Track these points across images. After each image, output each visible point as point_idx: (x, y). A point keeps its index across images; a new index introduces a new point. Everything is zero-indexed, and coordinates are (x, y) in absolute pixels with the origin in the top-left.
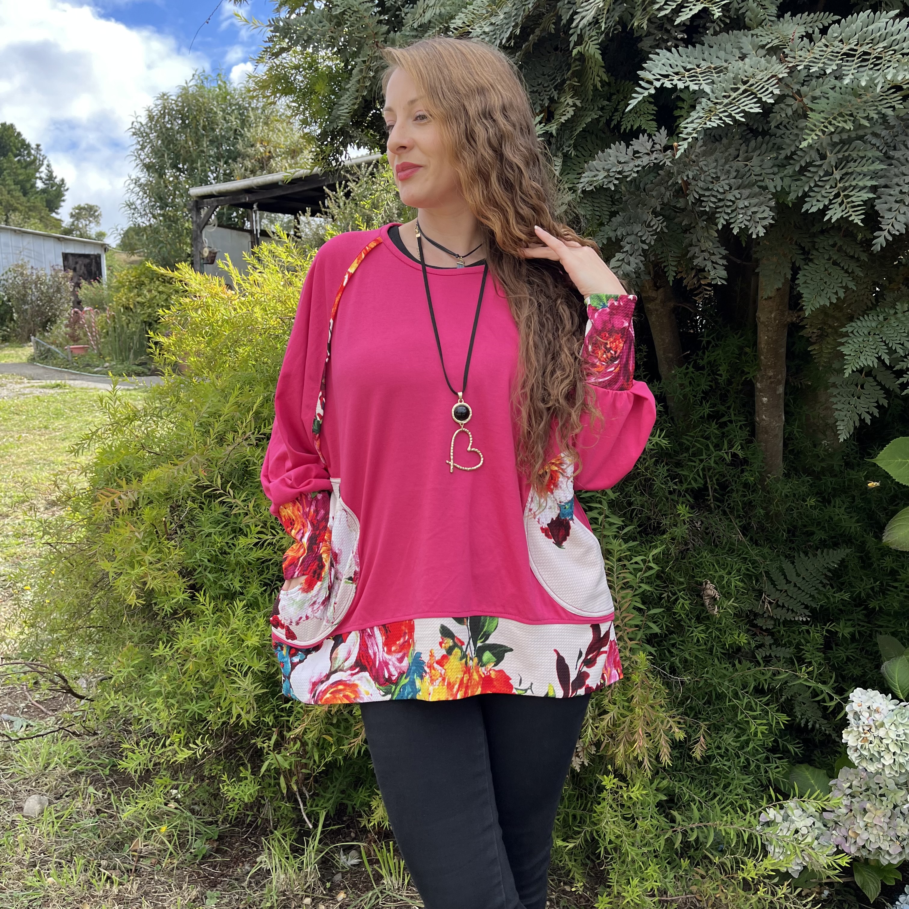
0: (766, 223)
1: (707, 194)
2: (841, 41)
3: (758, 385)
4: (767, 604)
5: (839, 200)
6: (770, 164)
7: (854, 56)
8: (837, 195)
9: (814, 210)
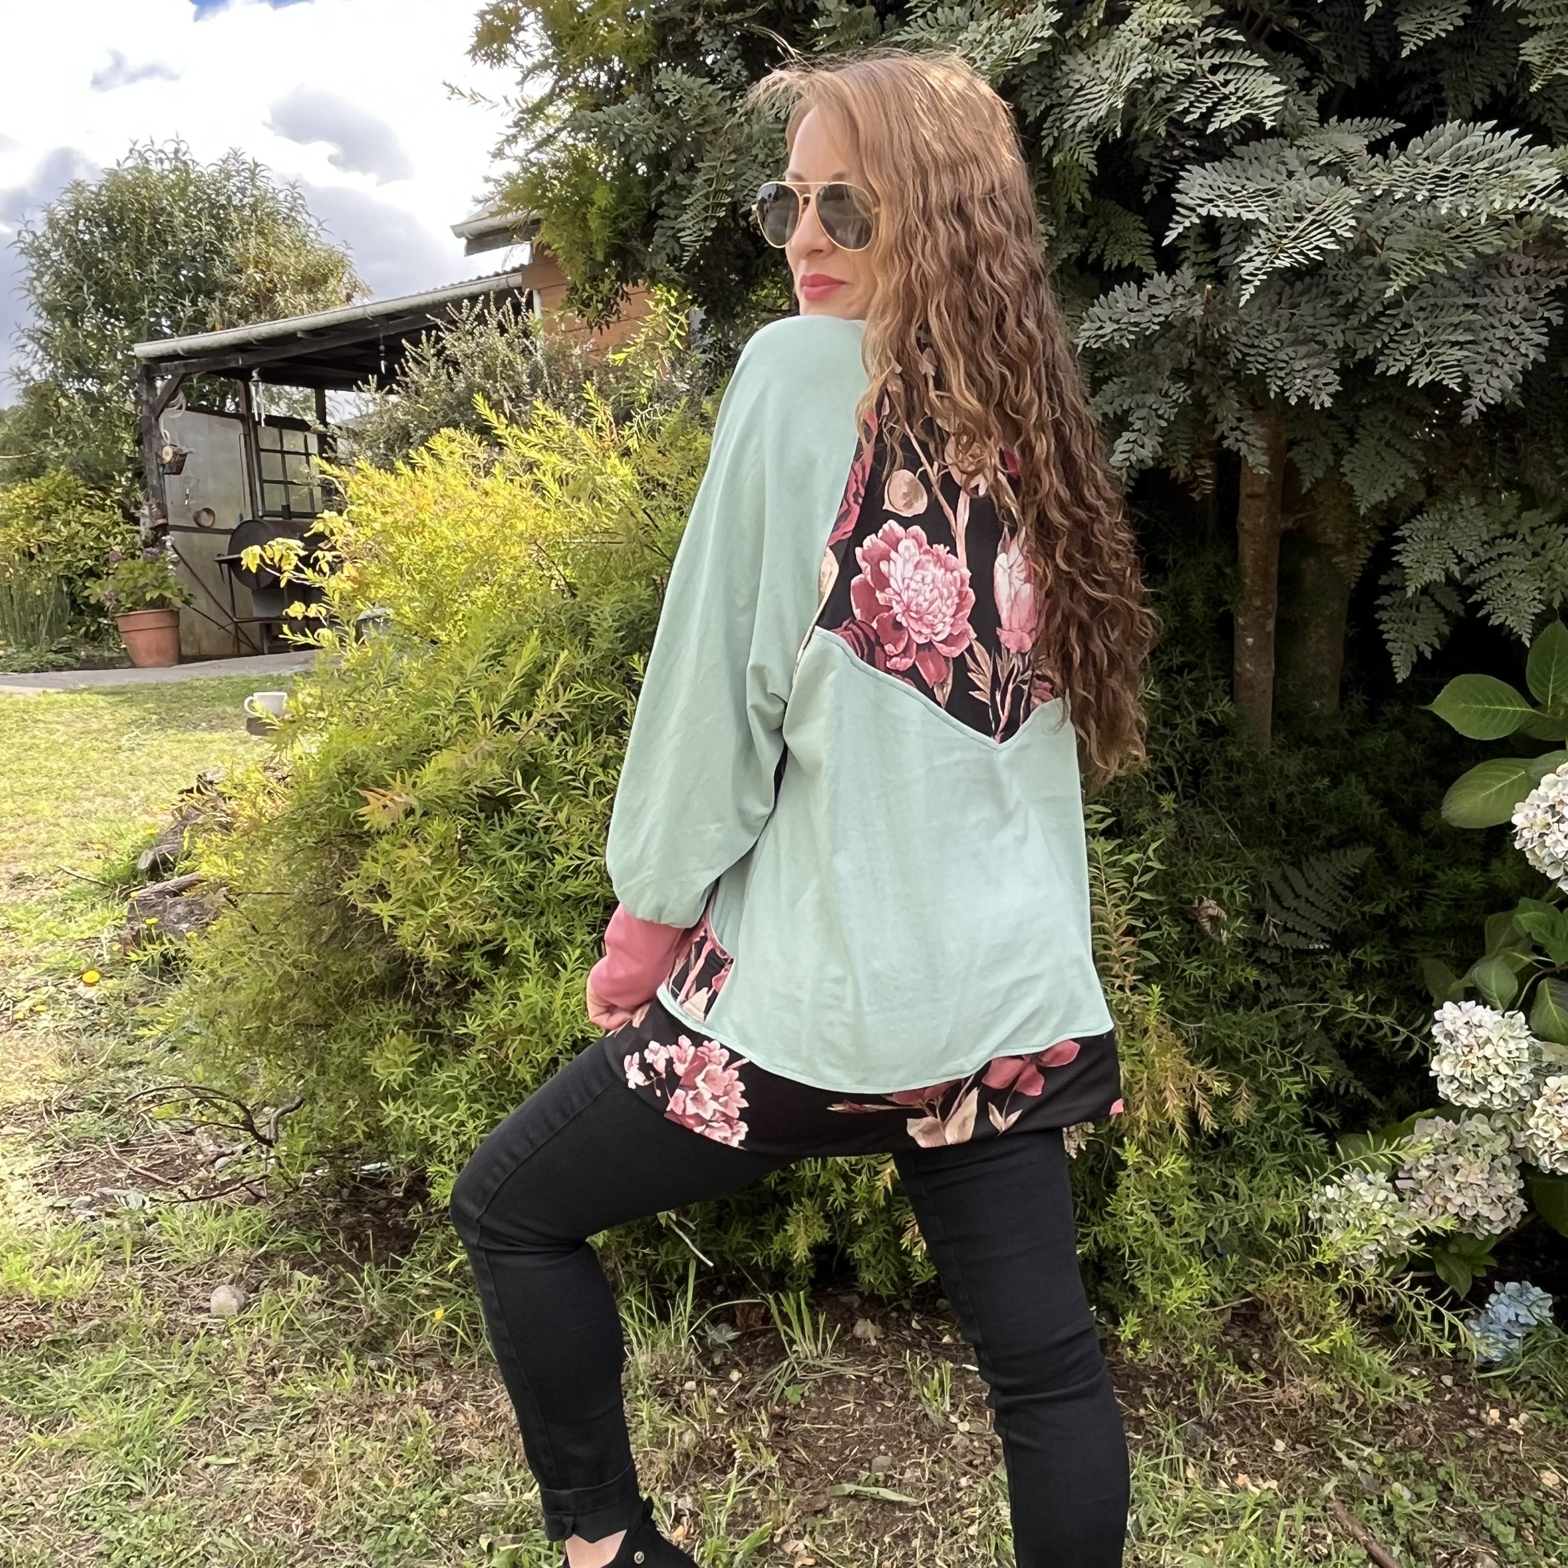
0: (1332, 389)
1: (1252, 351)
2: (1427, 159)
3: (1240, 620)
4: (1272, 929)
5: (1426, 359)
6: (1326, 312)
7: (1447, 179)
8: (1422, 354)
9: (1393, 371)
